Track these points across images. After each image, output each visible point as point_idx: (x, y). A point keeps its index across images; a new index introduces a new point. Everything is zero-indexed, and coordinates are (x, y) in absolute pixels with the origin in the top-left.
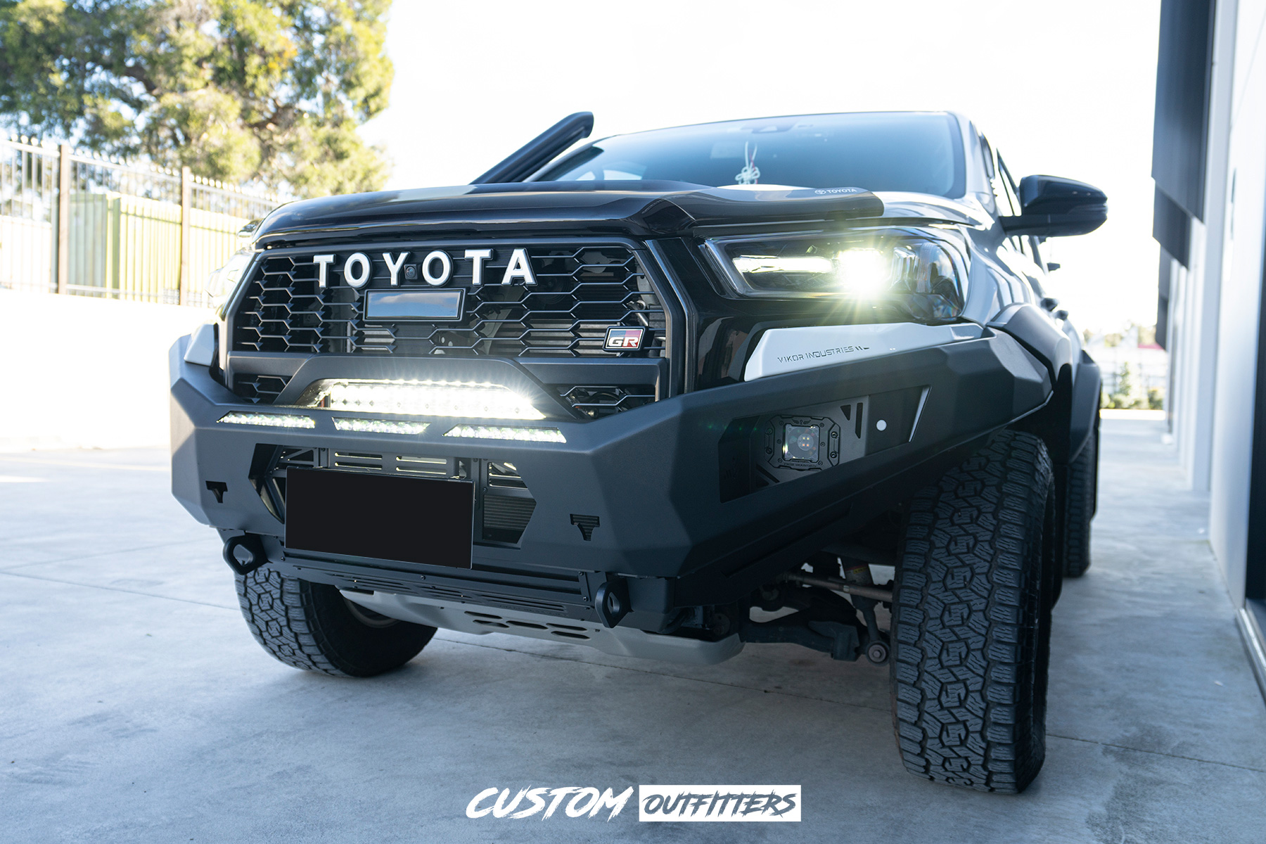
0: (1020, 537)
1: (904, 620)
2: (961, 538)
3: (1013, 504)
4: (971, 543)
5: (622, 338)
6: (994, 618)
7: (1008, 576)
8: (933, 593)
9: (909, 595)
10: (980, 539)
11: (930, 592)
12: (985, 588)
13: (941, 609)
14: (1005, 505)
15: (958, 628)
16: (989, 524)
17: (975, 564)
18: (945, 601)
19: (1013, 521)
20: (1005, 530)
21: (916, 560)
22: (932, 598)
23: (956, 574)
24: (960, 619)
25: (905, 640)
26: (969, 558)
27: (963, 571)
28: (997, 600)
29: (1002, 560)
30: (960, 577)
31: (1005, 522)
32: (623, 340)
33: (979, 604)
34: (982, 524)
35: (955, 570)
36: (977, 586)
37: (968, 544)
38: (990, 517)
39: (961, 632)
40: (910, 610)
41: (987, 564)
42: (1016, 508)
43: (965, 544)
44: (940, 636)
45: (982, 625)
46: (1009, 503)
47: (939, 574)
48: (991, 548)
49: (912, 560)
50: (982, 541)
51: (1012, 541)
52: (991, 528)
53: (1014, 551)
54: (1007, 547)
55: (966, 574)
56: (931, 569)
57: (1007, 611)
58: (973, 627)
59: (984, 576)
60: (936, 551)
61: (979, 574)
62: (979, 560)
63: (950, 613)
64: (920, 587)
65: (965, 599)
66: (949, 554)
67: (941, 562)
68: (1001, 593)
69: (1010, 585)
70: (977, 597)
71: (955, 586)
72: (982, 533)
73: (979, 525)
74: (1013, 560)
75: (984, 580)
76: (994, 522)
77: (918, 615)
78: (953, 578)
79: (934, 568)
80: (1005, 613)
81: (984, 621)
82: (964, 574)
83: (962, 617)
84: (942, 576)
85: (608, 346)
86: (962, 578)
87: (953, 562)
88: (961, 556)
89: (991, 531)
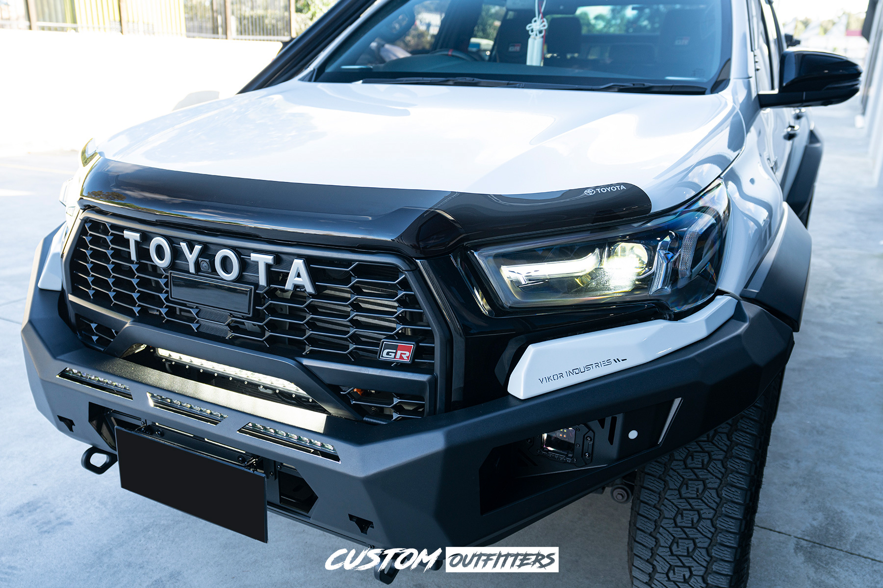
0: (750, 459)
1: (643, 514)
2: (698, 454)
3: (746, 427)
4: (706, 460)
5: (395, 351)
6: (720, 526)
7: (735, 493)
8: (669, 498)
9: (648, 495)
10: (714, 457)
11: (666, 496)
12: (714, 501)
13: (675, 512)
14: (739, 427)
15: (688, 529)
16: (723, 444)
17: (707, 479)
18: (679, 507)
19: (744, 443)
20: (737, 452)
21: (657, 467)
22: (668, 501)
23: (690, 485)
24: (690, 522)
25: (643, 529)
26: (703, 473)
27: (696, 484)
28: (724, 512)
29: (732, 479)
30: (694, 489)
31: (737, 444)
32: (396, 353)
33: (708, 513)
34: (716, 443)
35: (690, 482)
36: (707, 498)
37: (703, 461)
38: (724, 437)
39: (691, 533)
40: (649, 507)
41: (718, 481)
42: (748, 431)
43: (700, 460)
44: (672, 532)
45: (709, 531)
46: (743, 425)
47: (676, 483)
48: (723, 467)
49: (653, 466)
50: (715, 460)
51: (742, 462)
52: (725, 448)
53: (743, 472)
54: (737, 467)
55: (699, 486)
56: (669, 477)
57: (731, 522)
58: (701, 531)
59: (715, 491)
60: (675, 463)
61: (710, 488)
62: (712, 476)
63: (682, 516)
64: (658, 491)
65: (696, 507)
66: (686, 467)
67: (678, 473)
68: (728, 507)
69: (737, 501)
70: (707, 507)
71: (688, 495)
72: (716, 452)
73: (714, 444)
74: (741, 479)
75: (714, 495)
76: (728, 443)
77: (655, 513)
78: (687, 489)
79: (671, 477)
80: (730, 523)
81: (711, 527)
82: (697, 487)
83: (692, 521)
84: (678, 485)
85: (382, 356)
86: (696, 490)
87: (689, 475)
88: (695, 470)
89: (724, 451)
